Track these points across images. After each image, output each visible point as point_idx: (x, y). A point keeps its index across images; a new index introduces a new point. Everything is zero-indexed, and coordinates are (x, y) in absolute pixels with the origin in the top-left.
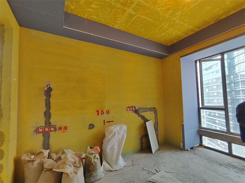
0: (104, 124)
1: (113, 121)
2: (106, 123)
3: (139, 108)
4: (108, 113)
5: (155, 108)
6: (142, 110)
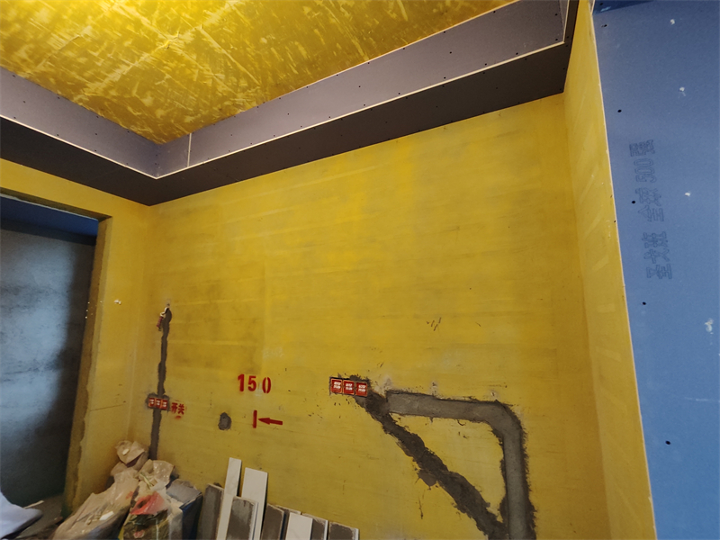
0: (255, 426)
1: (280, 423)
3: (389, 388)
4: (267, 389)
5: (505, 407)
6: (408, 400)
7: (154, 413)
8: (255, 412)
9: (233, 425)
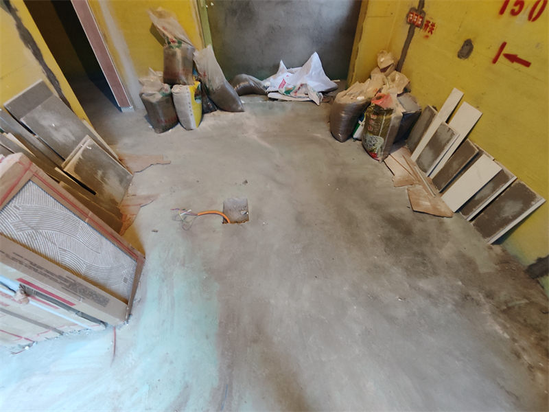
0: (495, 61)
1: (527, 64)
2: (502, 58)
4: (535, 15)
7: (410, 28)
8: (504, 45)
9: (472, 55)
